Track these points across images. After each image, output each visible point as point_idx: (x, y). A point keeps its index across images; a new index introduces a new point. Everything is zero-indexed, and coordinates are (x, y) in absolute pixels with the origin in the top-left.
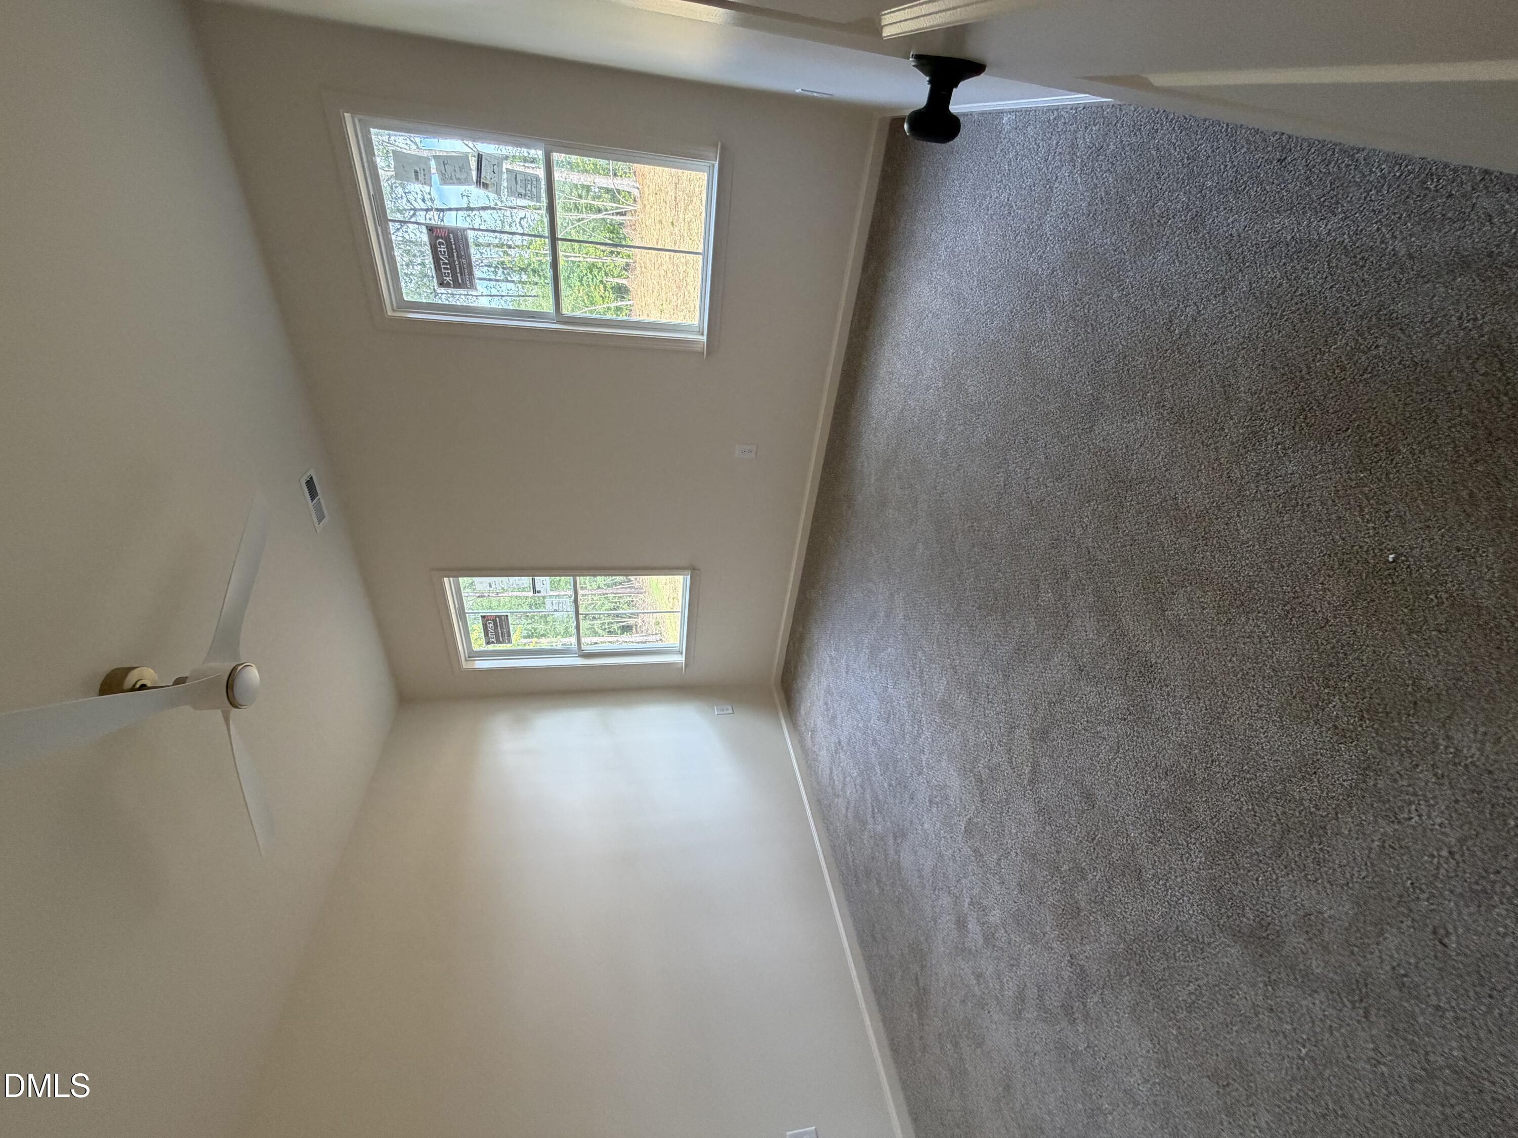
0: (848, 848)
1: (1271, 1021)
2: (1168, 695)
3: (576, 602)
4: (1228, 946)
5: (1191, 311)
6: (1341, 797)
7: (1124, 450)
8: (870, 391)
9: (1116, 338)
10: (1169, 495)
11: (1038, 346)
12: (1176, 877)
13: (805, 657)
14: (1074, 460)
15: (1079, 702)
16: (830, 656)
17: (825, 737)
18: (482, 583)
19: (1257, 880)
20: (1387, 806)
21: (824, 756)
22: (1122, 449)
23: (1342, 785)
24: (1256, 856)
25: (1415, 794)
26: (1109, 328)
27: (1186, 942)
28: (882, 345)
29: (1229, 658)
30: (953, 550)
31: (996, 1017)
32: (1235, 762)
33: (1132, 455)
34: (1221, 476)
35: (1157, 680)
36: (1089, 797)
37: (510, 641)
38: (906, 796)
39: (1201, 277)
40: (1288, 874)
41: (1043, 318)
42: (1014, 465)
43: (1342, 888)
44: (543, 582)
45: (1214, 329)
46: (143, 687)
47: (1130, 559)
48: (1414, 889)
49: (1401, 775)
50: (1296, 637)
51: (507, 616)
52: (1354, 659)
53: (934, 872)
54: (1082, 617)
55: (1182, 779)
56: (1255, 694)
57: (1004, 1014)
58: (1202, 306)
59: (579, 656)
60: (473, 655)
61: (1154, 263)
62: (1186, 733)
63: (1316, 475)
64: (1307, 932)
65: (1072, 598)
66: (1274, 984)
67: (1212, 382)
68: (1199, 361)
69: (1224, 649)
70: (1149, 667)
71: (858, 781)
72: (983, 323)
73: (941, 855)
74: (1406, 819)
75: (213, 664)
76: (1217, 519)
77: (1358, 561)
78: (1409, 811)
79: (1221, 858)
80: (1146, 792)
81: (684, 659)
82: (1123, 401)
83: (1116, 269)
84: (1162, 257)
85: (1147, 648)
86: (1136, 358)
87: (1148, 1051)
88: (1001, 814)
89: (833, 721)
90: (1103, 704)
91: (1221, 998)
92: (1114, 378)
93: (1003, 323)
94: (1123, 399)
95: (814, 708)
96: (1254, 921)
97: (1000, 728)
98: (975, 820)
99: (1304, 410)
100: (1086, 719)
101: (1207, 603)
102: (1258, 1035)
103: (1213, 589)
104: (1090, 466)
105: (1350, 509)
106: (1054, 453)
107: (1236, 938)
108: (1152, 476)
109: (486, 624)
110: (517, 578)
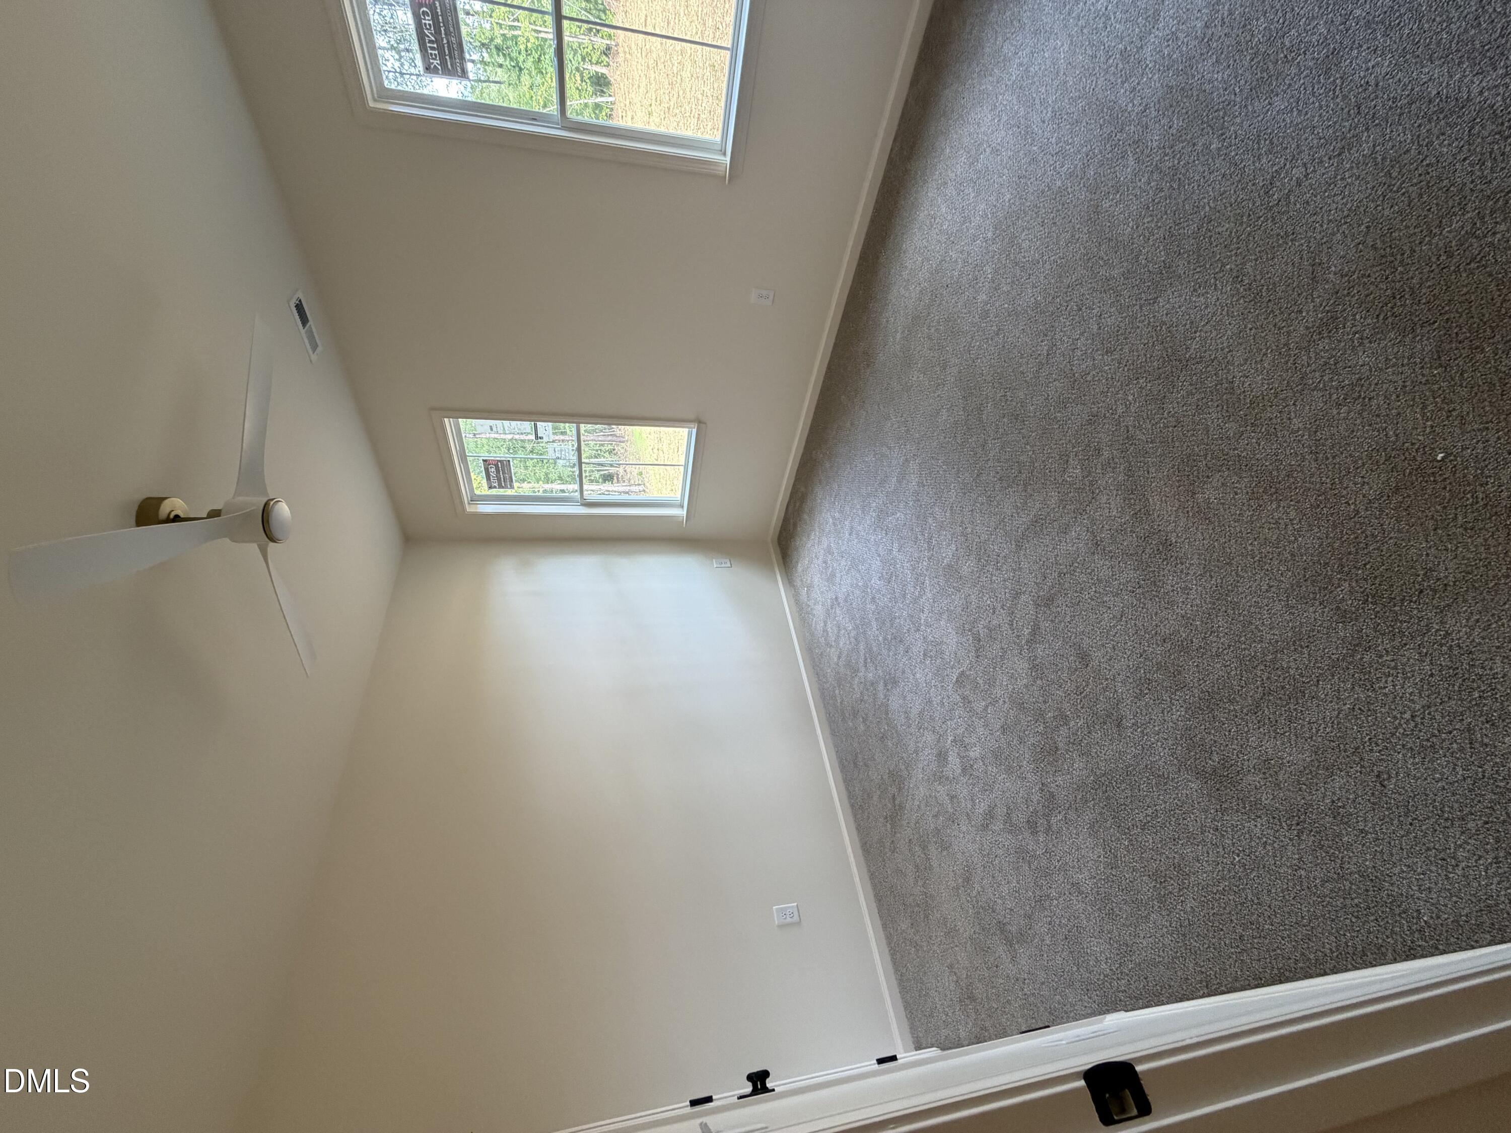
0: (837, 692)
1: (1214, 838)
2: (1181, 572)
3: (579, 449)
4: (1190, 781)
5: (1297, 173)
6: (1326, 668)
7: (1188, 327)
8: (905, 236)
9: (1204, 198)
10: (1227, 379)
11: (1112, 200)
12: (1154, 726)
13: (806, 517)
14: (1130, 333)
15: (1090, 574)
16: (834, 518)
17: (822, 593)
18: (482, 425)
19: (1230, 731)
20: (1367, 677)
21: (819, 610)
22: (1185, 325)
23: (1330, 657)
24: (1234, 713)
25: (1395, 668)
26: (1199, 186)
27: (1151, 777)
28: (925, 182)
29: (1250, 542)
30: (980, 420)
31: (964, 829)
32: (1234, 634)
33: (1195, 332)
34: (1287, 363)
35: (1174, 558)
36: (1084, 657)
37: (512, 487)
38: (901, 649)
39: (1318, 133)
40: (1259, 728)
41: (1124, 166)
42: (1062, 334)
43: (1306, 740)
44: (546, 428)
45: (1319, 197)
46: (177, 519)
47: (1170, 441)
48: (1370, 743)
49: (1387, 651)
50: (1323, 526)
51: (509, 461)
52: (1374, 549)
53: (921, 714)
54: (1108, 495)
55: (1179, 646)
56: (1268, 575)
57: (972, 826)
58: (1312, 168)
59: (582, 505)
60: (475, 499)
61: (1268, 110)
62: (1191, 606)
63: (1387, 369)
64: (1264, 773)
65: (1101, 475)
66: (1224, 811)
67: (1301, 258)
68: (1293, 234)
69: (1248, 533)
70: (1167, 544)
71: (853, 634)
72: (1051, 166)
73: (930, 701)
74: (1380, 688)
75: (241, 498)
76: (1271, 406)
77: (1406, 458)
78: (1386, 682)
79: (1200, 712)
80: (1141, 656)
81: (685, 513)
82: (1198, 272)
83: (1221, 113)
84: (1279, 103)
85: (1169, 528)
86: (1223, 223)
87: (1100, 857)
88: (994, 668)
89: (831, 579)
90: (1114, 577)
91: (1174, 819)
92: (1193, 245)
93: (1075, 168)
94: (1198, 270)
95: (812, 565)
96: (1219, 763)
97: (1005, 593)
98: (968, 673)
99: (1394, 298)
100: (1094, 589)
101: (1241, 489)
102: (1200, 848)
103: (1251, 475)
104: (1146, 341)
105: (1413, 406)
106: (1110, 323)
107: (1199, 775)
108: (1212, 357)
109: (488, 469)
110: (519, 422)
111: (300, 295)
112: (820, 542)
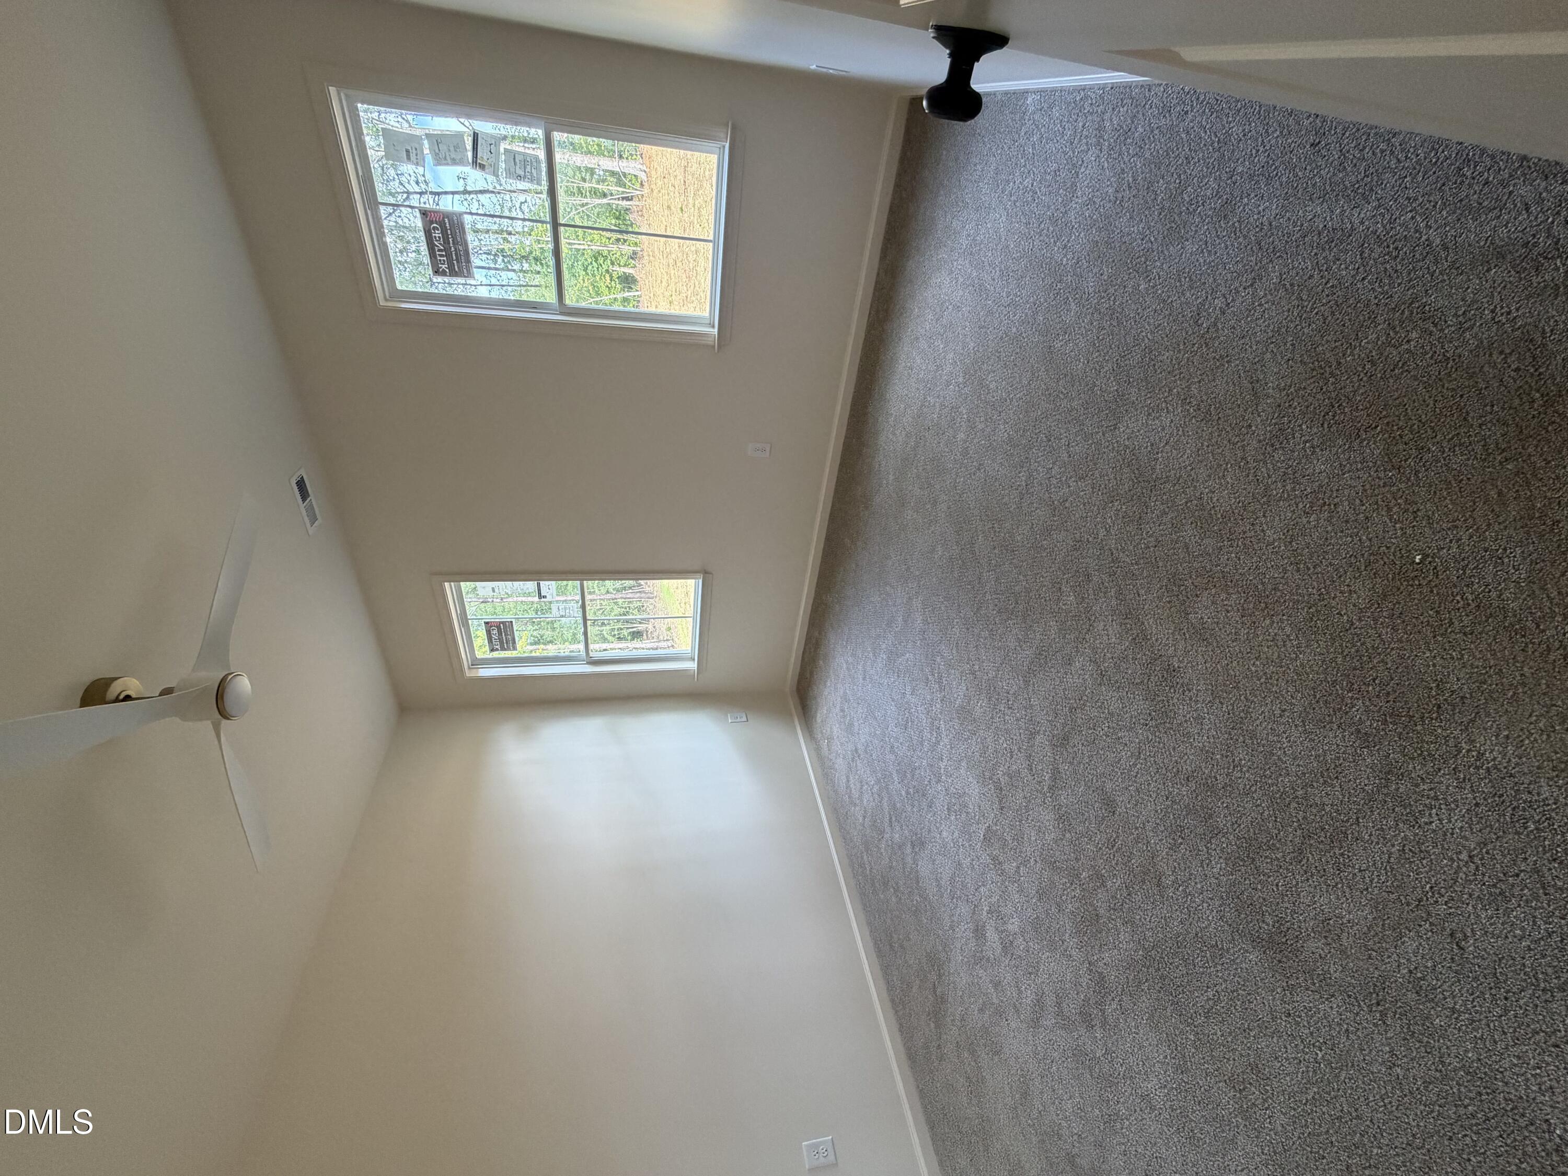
0: (865, 857)
1: (1288, 1026)
2: (1191, 699)
3: (583, 607)
4: (1247, 951)
5: (1219, 303)
6: (1362, 802)
7: (1149, 449)
8: (888, 387)
9: (1142, 332)
10: (1195, 495)
11: (1062, 340)
12: (1196, 883)
13: (821, 663)
14: (1098, 458)
15: (1100, 707)
16: (847, 662)
17: (842, 744)
18: (485, 588)
19: (1277, 885)
20: (1408, 810)
21: (840, 764)
22: (1147, 447)
23: (1364, 790)
24: (1276, 862)
25: (1436, 798)
26: (1136, 321)
27: (1205, 948)
28: (900, 338)
29: (1252, 662)
30: (973, 552)
31: (1013, 1025)
32: (1257, 767)
33: (1157, 453)
34: (1248, 476)
35: (1180, 684)
36: (1109, 804)
37: (515, 649)
38: (924, 805)
39: (1230, 268)
40: (1308, 880)
41: (1068, 311)
42: (1036, 464)
43: (1362, 892)
44: (549, 587)
45: (1243, 322)
46: (128, 698)
47: (1154, 561)
48: (1433, 893)
49: (1422, 779)
50: (1321, 640)
51: (511, 622)
52: (1379, 662)
53: (952, 878)
54: (1104, 621)
55: (1204, 785)
56: (1278, 698)
57: (1021, 1022)
58: (1231, 298)
59: (588, 663)
60: (477, 663)
61: (1182, 253)
62: (1208, 738)
63: (1344, 474)
64: (1326, 937)
65: (1094, 601)
66: (1291, 988)
67: (1240, 377)
68: (1227, 356)
69: (1248, 653)
70: (1171, 671)
71: (875, 790)
72: (1005, 316)
73: (959, 864)
74: (1426, 824)
75: (201, 674)
76: (1243, 520)
77: (1385, 563)
78: (1430, 815)
79: (1241, 864)
80: (1167, 798)
81: (696, 666)
82: (1149, 398)
83: (1143, 259)
84: (1190, 247)
85: (1170, 652)
86: (1163, 352)
87: (1166, 1057)
88: (1020, 821)
89: (849, 728)
90: (1125, 710)
91: (1238, 1003)
92: (1140, 373)
93: (1026, 315)
94: (1149, 395)
95: (831, 715)
96: (1273, 926)
97: (1020, 734)
98: (994, 828)
99: (1333, 407)
100: (1107, 725)
101: (1231, 606)
102: (1275, 1040)
103: (1238, 591)
104: (1114, 465)
105: (1377, 509)
106: (1078, 451)
107: (1255, 943)
108: (1178, 475)
109: (489, 631)
110: (521, 583)
111: (302, 473)
112: (836, 689)
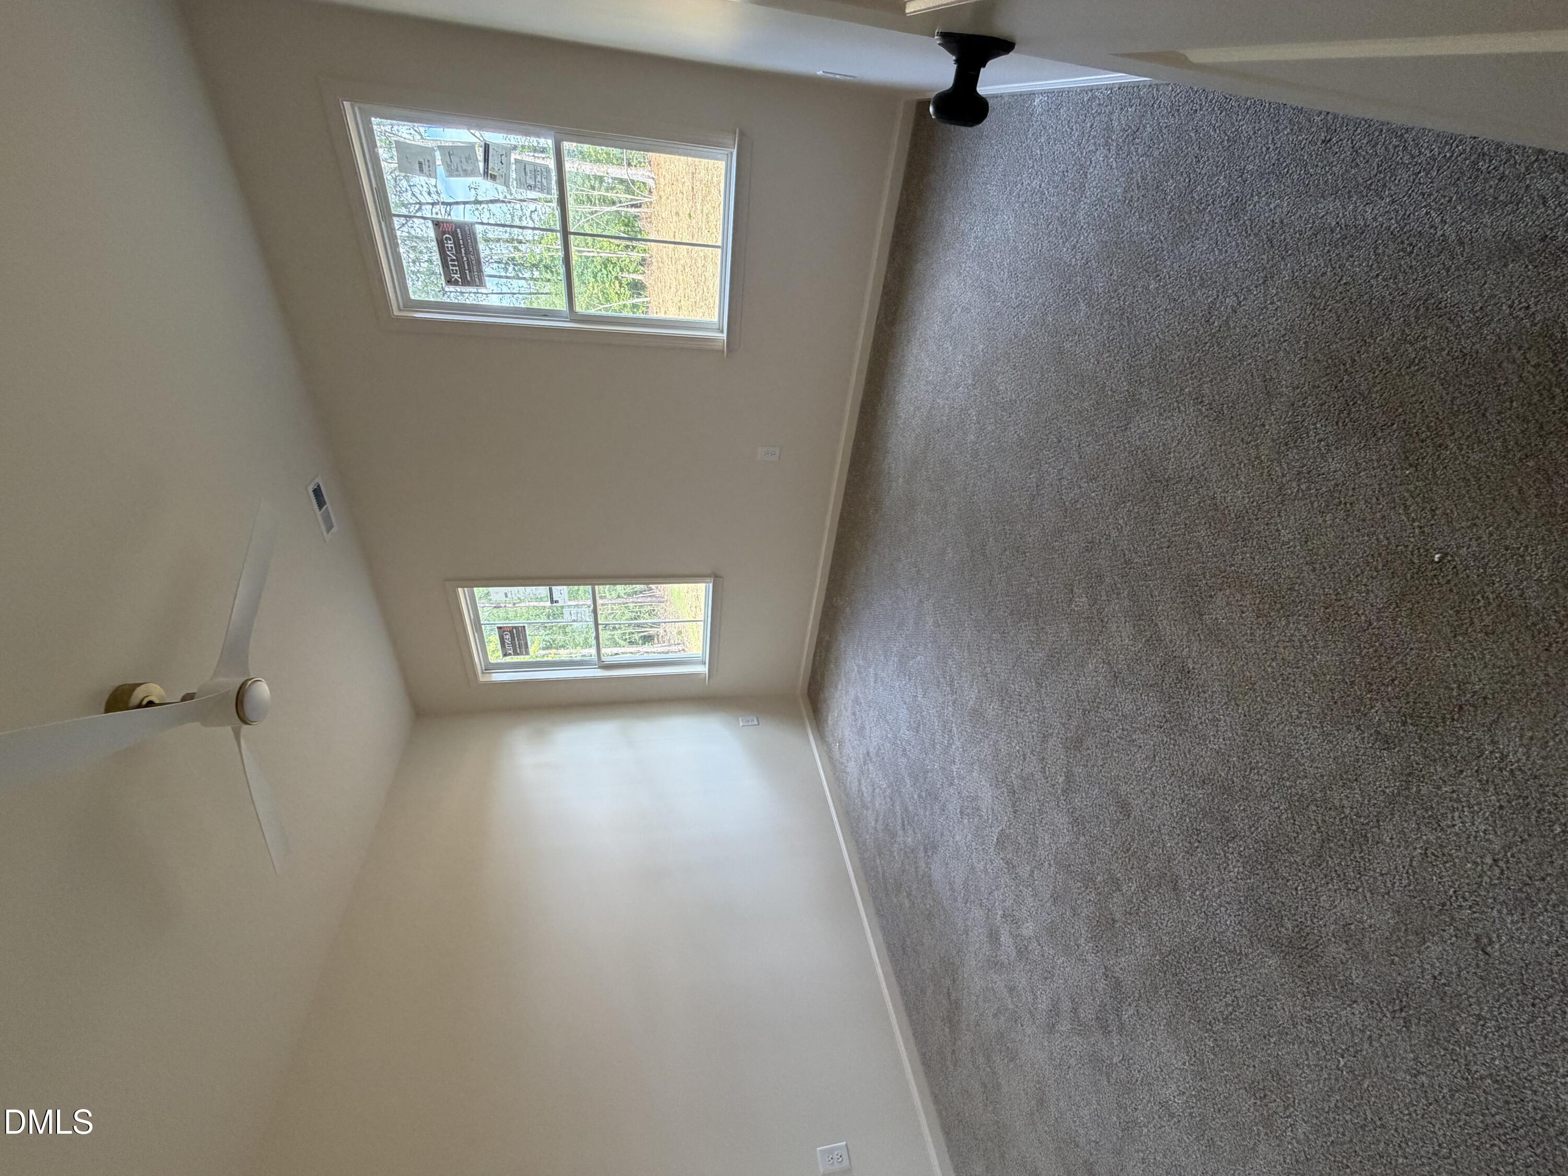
0: (878, 861)
1: (1309, 1032)
2: (1206, 701)
3: (595, 611)
4: (1266, 956)
5: (1231, 301)
6: (1383, 804)
7: (1161, 449)
8: (897, 390)
9: (1152, 331)
10: (1208, 495)
11: (1072, 341)
12: (1213, 887)
13: (832, 666)
14: (1109, 459)
15: (1114, 710)
16: (858, 666)
17: (853, 748)
18: (498, 593)
19: (1296, 889)
20: (1430, 813)
21: (852, 767)
22: (1158, 447)
23: (1384, 792)
24: (1295, 865)
25: (1459, 801)
26: (1146, 321)
27: (1223, 953)
28: (909, 341)
29: (1268, 664)
30: (984, 555)
31: (1029, 1031)
32: (1275, 769)
33: (1169, 453)
34: (1262, 474)
35: (1195, 686)
36: (1124, 807)
37: (527, 653)
38: (936, 808)
39: (1241, 266)
40: (1328, 883)
41: (1077, 311)
42: (1047, 465)
43: (1383, 896)
44: (561, 592)
45: (1255, 321)
46: (151, 704)
47: (1166, 562)
48: (1457, 897)
49: (1444, 781)
50: (1338, 641)
51: (524, 627)
52: (1397, 663)
53: (965, 885)
54: (1117, 622)
55: (1220, 787)
56: (1295, 699)
57: (1037, 1027)
58: (1243, 297)
59: (600, 667)
60: (490, 668)
61: (1193, 252)
62: (1224, 740)
63: (1360, 473)
64: (1346, 942)
65: (1107, 602)
66: (1312, 994)
67: (1252, 376)
68: (1240, 355)
69: (1264, 654)
70: (1185, 672)
71: (887, 793)
72: (1014, 317)
73: (973, 868)
74: (1449, 827)
75: (221, 679)
76: (1257, 519)
77: (1403, 562)
78: (1453, 817)
79: (1260, 867)
80: (1183, 801)
81: (707, 669)
82: (1160, 398)
83: (1153, 259)
84: (1201, 245)
85: (1184, 653)
86: (1174, 352)
87: (1184, 1064)
88: (1034, 824)
89: (861, 731)
90: (1139, 712)
91: (1258, 1009)
92: (1150, 373)
93: (1035, 317)
94: (1160, 395)
95: (842, 718)
96: (1293, 931)
97: (1033, 737)
98: (1007, 832)
99: (1348, 405)
100: (1121, 727)
101: (1246, 606)
102: (1296, 1047)
103: (1253, 592)
104: (1125, 466)
105: (1394, 508)
106: (1088, 452)
107: (1274, 948)
108: (1190, 475)
109: (502, 636)
110: (534, 588)
111: (319, 480)
112: (847, 692)
